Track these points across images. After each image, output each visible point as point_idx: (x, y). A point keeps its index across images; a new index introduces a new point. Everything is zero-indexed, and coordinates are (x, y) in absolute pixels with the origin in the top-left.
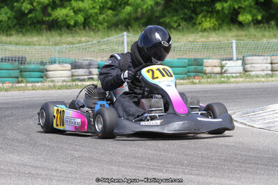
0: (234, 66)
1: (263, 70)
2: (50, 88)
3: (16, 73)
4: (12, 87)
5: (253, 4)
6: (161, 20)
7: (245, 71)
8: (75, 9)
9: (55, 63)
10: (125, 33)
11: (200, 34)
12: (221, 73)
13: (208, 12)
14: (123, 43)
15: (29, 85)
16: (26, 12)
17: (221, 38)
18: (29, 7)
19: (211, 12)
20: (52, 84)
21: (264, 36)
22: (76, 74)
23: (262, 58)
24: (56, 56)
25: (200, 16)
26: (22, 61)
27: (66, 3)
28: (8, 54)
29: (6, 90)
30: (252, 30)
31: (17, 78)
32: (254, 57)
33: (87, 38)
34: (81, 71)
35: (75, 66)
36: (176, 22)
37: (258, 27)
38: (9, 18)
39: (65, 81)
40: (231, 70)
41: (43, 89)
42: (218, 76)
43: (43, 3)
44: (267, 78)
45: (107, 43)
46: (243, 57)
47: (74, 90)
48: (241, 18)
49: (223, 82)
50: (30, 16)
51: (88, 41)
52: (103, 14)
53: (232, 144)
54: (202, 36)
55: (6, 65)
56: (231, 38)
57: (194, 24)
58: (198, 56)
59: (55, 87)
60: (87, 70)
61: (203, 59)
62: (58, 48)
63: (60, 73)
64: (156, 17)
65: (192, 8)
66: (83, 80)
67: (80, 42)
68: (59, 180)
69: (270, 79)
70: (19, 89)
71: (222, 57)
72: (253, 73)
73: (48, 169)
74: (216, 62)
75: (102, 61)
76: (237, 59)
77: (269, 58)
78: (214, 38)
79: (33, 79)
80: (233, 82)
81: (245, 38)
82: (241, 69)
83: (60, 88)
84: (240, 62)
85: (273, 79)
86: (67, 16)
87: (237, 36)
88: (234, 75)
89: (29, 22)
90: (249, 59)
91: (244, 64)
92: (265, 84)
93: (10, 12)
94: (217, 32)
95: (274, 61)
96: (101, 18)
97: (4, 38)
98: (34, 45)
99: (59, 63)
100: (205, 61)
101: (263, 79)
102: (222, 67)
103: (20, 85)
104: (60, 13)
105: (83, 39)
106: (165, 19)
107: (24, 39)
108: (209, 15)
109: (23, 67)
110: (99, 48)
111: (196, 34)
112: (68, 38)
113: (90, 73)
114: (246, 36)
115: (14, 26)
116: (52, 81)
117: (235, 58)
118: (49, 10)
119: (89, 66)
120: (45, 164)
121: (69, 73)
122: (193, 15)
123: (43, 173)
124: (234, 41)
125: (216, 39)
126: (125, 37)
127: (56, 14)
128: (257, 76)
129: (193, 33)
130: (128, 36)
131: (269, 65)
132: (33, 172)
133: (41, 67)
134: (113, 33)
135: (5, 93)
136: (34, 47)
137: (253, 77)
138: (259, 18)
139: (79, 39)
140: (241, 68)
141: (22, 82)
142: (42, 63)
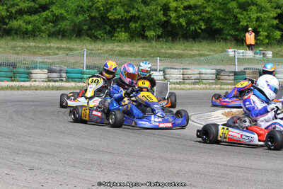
11: (117, 44)
17: (131, 48)
30: (154, 43)
33: (34, 44)
43: (3, 16)
52: (45, 25)
54: (117, 46)
56: (138, 46)
57: (113, 36)
78: (126, 47)
81: (149, 49)
86: (21, 26)
87: (143, 47)
94: (129, 43)
96: (43, 28)
104: (15, 24)
105: (31, 44)
112: (20, 43)
114: (149, 47)
118: (7, 20)
125: (128, 48)
129: (111, 43)
138: (160, 33)
139: (28, 44)
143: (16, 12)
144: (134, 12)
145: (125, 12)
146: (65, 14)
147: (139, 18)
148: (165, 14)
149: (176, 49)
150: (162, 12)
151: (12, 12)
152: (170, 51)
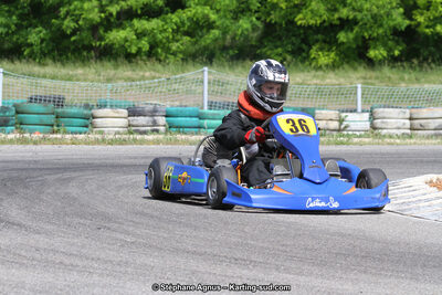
0: (358, 121)
1: (399, 128)
2: (97, 142)
3: (51, 119)
4: (44, 138)
5: (389, 33)
6: (258, 51)
7: (374, 128)
8: (139, 31)
9: (105, 106)
10: (206, 68)
11: (313, 73)
12: (339, 130)
13: (325, 41)
14: (202, 82)
15: (68, 136)
16: (68, 32)
17: (342, 80)
18: (72, 25)
19: (330, 43)
20: (99, 136)
21: (403, 79)
22: (134, 123)
23: (397, 110)
24: (107, 97)
25: (314, 48)
26: (59, 102)
27: (125, 22)
28: (40, 92)
29: (35, 143)
30: (386, 71)
31: (52, 125)
32: (386, 110)
33: (153, 73)
34: (141, 120)
35: (133, 112)
36: (280, 55)
37: (394, 67)
38: (42, 40)
39: (118, 133)
40: (353, 126)
41: (87, 143)
42: (335, 133)
43: (92, 20)
44: (404, 138)
45: (180, 81)
46: (372, 108)
47: (130, 146)
48: (372, 53)
49: (342, 143)
50: (73, 39)
51: (154, 78)
52: (177, 41)
53: (350, 232)
54: (314, 76)
55: (36, 107)
56: (355, 80)
58: (308, 104)
59: (103, 140)
60: (151, 119)
61: (314, 109)
62: (109, 85)
63: (112, 121)
64: (252, 46)
65: (302, 36)
66: (145, 133)
67: (143, 78)
68: (101, 275)
69: (408, 141)
70: (54, 142)
71: (342, 107)
72: (384, 132)
73: (87, 259)
74: (333, 114)
75: (172, 106)
76: (363, 111)
77: (408, 111)
78: (332, 79)
79: (74, 129)
80: (356, 144)
81: (376, 82)
82: (367, 125)
83: (111, 142)
84: (367, 115)
85: (412, 141)
86: (127, 41)
87: (365, 78)
88: (358, 133)
89: (72, 47)
90: (379, 111)
91: (373, 117)
92: (401, 147)
93: (44, 32)
94: (336, 70)
95: (415, 116)
96: (174, 46)
97: (36, 69)
98: (78, 80)
99: (111, 106)
100: (317, 111)
101: (398, 141)
102: (341, 121)
103: (55, 136)
104: (117, 36)
105: (147, 74)
106: (264, 50)
107: (63, 71)
108: (327, 46)
109: (60, 110)
110: (169, 87)
111: (306, 73)
112: (125, 71)
113: (155, 123)
114: (377, 78)
115: (49, 52)
116: (102, 133)
117: (359, 110)
118: (101, 31)
119: (153, 113)
120: (84, 251)
121: (124, 122)
122: (304, 46)
123: (80, 263)
124: (359, 86)
125: (334, 81)
126: (206, 73)
127: (111, 38)
128: (391, 137)
129: (303, 71)
130: (209, 73)
131: (408, 122)
132: (67, 261)
133: (86, 112)
134: (190, 66)
135: (33, 147)
136: (78, 83)
137: (384, 136)
138: (397, 53)
139: (141, 73)
140: (368, 123)
141: (57, 132)
142: (87, 106)
143: (118, 13)
144: (344, 12)
145: (328, 10)
146: (213, 17)
147: (355, 22)
148: (408, 14)
149: (429, 82)
150: (401, 10)
151: (111, 14)
152: (417, 86)
